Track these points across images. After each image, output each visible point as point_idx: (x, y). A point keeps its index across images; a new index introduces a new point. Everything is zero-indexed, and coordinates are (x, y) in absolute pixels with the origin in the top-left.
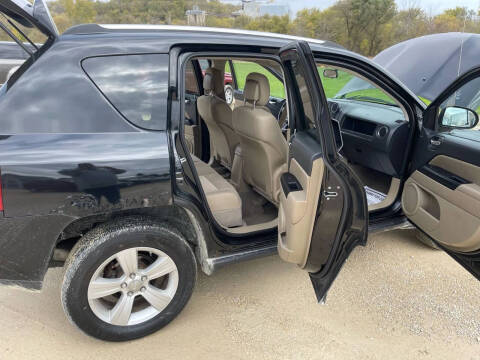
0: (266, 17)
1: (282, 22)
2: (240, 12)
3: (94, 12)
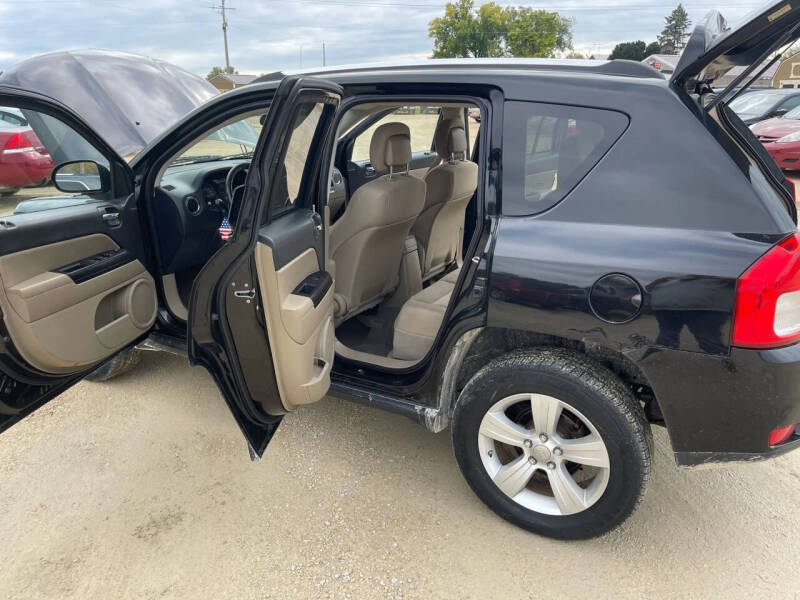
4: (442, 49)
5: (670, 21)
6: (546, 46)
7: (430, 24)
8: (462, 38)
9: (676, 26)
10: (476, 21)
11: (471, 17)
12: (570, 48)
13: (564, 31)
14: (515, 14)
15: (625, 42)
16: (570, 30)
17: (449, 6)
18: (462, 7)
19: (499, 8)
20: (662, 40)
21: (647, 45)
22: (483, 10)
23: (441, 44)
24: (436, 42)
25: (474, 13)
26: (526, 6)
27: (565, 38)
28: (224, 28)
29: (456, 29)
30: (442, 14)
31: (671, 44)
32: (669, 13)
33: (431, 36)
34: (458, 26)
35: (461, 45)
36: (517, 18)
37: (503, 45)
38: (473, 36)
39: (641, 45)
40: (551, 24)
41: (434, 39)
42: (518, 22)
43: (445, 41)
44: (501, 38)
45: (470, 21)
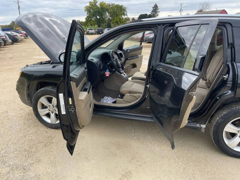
4: (89, 15)
5: (153, 8)
6: (120, 15)
7: (85, 8)
8: (95, 12)
9: (155, 9)
10: (99, 7)
11: (97, 6)
12: (127, 15)
13: (125, 10)
14: (110, 5)
15: (142, 14)
16: (126, 10)
17: (90, 2)
18: (94, 3)
19: (105, 3)
20: (152, 13)
21: (148, 15)
22: (101, 3)
23: (89, 14)
24: (87, 13)
25: (98, 4)
26: (113, 3)
27: (125, 13)
28: (19, 8)
29: (93, 9)
30: (88, 5)
31: (154, 15)
32: (153, 6)
33: (85, 11)
34: (93, 8)
35: (95, 14)
36: (111, 6)
37: (107, 14)
38: (98, 11)
39: (146, 15)
40: (121, 8)
41: (86, 12)
42: (111, 7)
43: (90, 13)
44: (107, 12)
45: (97, 7)
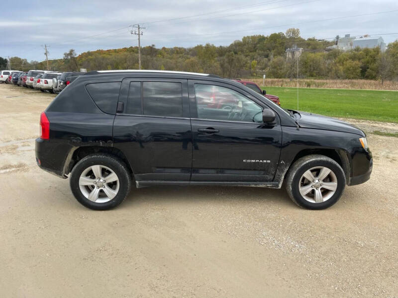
0: (357, 49)
1: (373, 53)
2: (334, 46)
3: (216, 55)
